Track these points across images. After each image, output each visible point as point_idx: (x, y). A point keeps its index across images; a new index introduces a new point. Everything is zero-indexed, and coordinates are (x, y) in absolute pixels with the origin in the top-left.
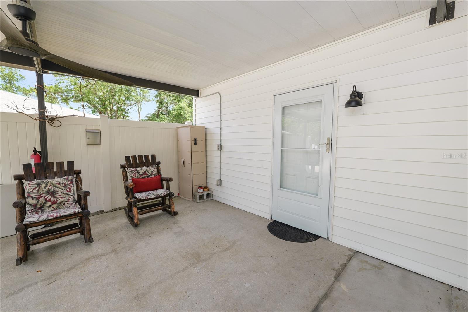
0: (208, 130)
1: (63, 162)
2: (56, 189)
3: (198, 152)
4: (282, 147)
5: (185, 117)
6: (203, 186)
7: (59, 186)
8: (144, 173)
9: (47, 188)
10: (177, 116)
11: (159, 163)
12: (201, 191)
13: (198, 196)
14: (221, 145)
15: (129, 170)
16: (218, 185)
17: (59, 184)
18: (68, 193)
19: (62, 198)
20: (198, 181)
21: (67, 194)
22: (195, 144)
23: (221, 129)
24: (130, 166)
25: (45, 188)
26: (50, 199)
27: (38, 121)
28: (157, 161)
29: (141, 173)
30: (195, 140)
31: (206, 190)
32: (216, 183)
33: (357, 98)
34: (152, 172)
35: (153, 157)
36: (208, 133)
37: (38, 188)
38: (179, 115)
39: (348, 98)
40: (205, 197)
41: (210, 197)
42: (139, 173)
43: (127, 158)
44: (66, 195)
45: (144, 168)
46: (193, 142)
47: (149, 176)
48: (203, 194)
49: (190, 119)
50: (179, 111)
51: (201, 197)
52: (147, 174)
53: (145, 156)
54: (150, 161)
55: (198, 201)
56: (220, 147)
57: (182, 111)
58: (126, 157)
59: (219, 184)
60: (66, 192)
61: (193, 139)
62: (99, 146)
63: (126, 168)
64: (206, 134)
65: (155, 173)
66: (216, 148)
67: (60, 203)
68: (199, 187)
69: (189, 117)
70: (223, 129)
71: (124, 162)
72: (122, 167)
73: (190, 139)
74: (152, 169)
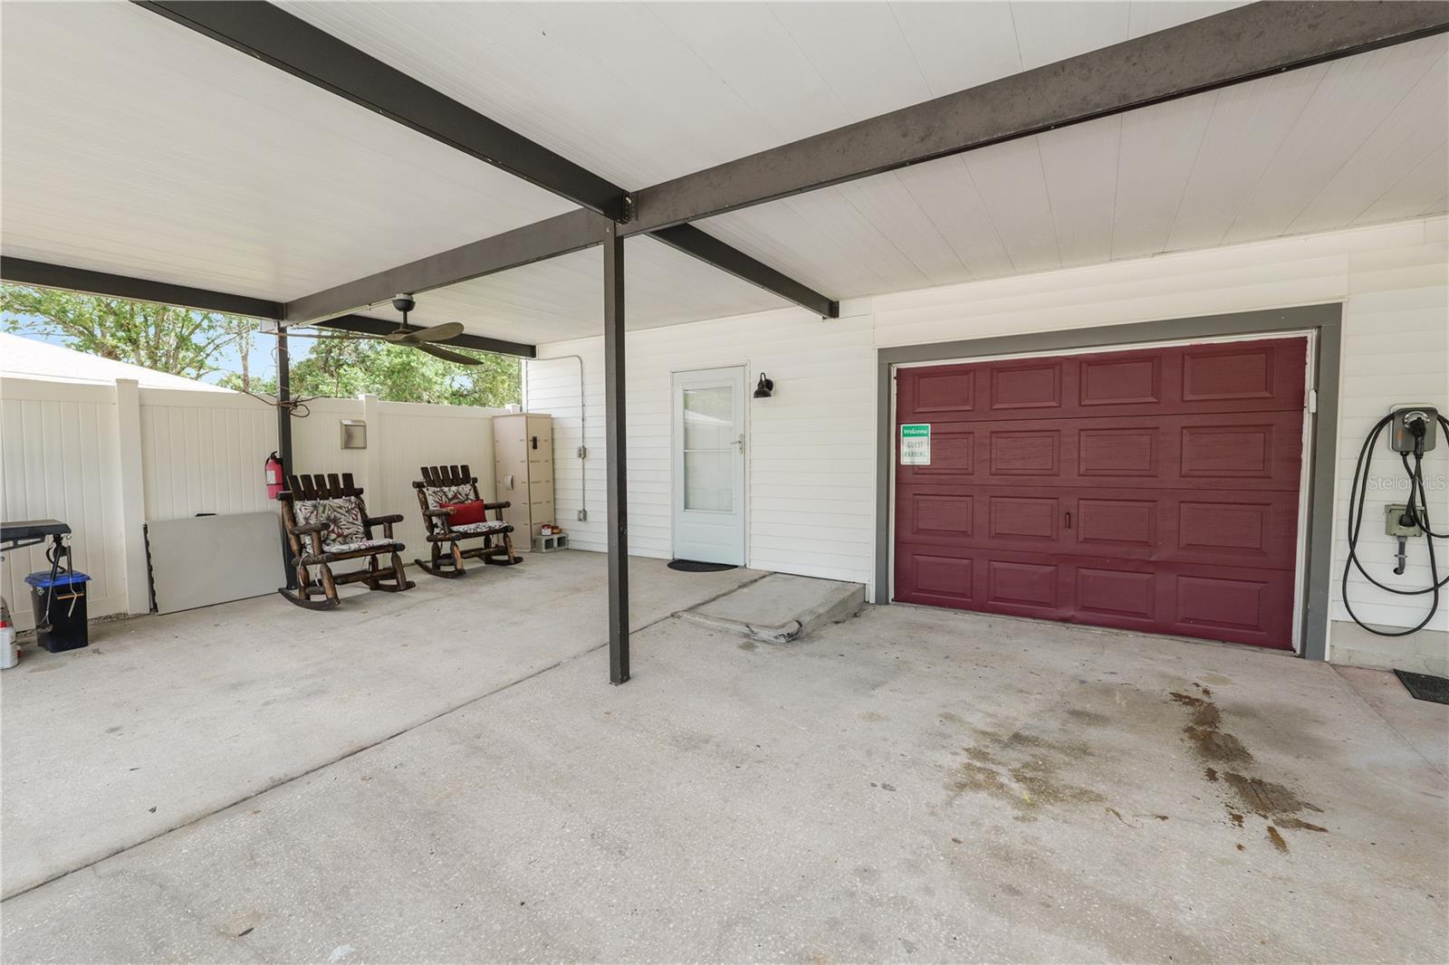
0: (556, 421)
1: (337, 475)
2: (339, 515)
3: (538, 461)
4: (686, 448)
5: (423, 375)
6: (552, 524)
7: (340, 511)
8: (455, 497)
9: (326, 512)
10: (398, 372)
11: (475, 480)
12: (547, 532)
13: (544, 542)
14: (585, 449)
15: (429, 491)
16: (580, 520)
17: (340, 508)
18: (355, 522)
19: (348, 529)
20: (540, 516)
21: (354, 524)
22: (535, 447)
23: (583, 420)
24: (431, 483)
25: (323, 512)
26: (333, 530)
27: (276, 407)
28: (472, 476)
29: (450, 496)
30: (535, 440)
31: (555, 531)
32: (576, 518)
33: (766, 389)
34: (467, 495)
35: (465, 468)
36: (556, 426)
37: (315, 513)
38: (405, 368)
39: (756, 388)
40: (555, 544)
41: (564, 544)
42: (446, 496)
43: (424, 470)
44: (352, 525)
45: (454, 488)
46: (531, 444)
47: (463, 502)
48: (552, 537)
49: (439, 382)
50: (404, 356)
51: (549, 543)
52: (458, 498)
53: (451, 467)
54: (461, 476)
55: (544, 550)
56: (582, 452)
57: (415, 358)
58: (422, 469)
59: (582, 517)
60: (351, 520)
61: (531, 438)
62: (363, 450)
63: (424, 487)
64: (552, 429)
65: (472, 496)
66: (575, 454)
67: (346, 536)
68: (543, 527)
69: (436, 374)
70: (587, 419)
71: (420, 478)
72: (418, 486)
73: (525, 438)
74: (466, 489)
